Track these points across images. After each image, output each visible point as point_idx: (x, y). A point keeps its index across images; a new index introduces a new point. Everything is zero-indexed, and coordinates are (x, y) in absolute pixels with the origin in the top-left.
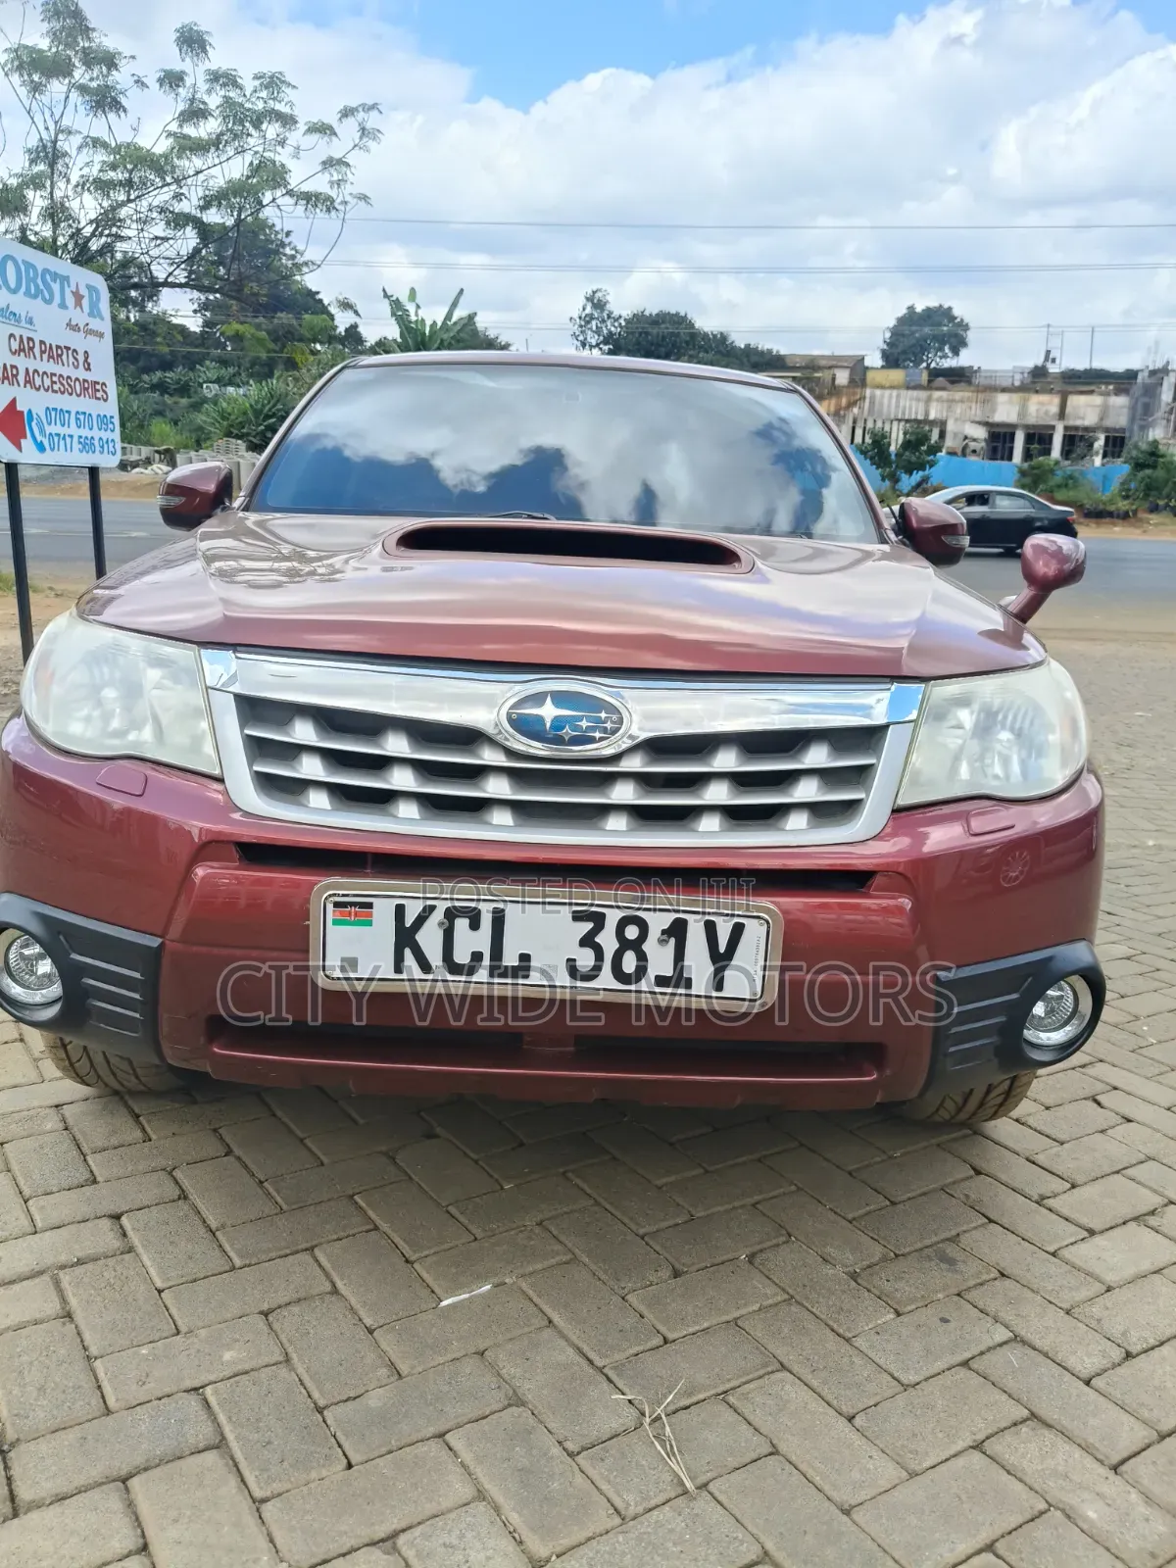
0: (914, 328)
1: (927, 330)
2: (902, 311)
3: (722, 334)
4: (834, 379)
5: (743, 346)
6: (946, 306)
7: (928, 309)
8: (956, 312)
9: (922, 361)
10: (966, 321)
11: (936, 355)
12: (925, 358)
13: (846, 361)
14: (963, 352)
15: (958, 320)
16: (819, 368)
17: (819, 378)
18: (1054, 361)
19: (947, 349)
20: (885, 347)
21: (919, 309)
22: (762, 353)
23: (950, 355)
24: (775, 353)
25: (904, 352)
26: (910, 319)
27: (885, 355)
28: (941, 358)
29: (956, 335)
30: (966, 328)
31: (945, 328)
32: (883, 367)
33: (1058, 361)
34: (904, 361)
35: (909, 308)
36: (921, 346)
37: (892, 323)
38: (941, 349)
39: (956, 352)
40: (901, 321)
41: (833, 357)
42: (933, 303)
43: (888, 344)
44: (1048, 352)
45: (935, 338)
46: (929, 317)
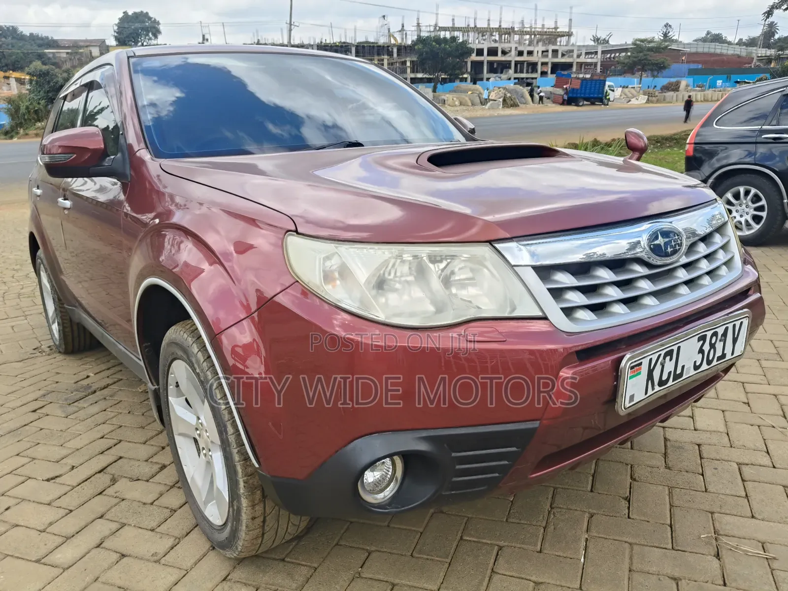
0: (130, 24)
1: (138, 25)
2: (121, 15)
3: (12, 27)
4: (91, 53)
5: (28, 35)
6: (145, 12)
7: (135, 13)
8: (151, 15)
9: (139, 42)
10: (157, 20)
11: (145, 38)
12: (140, 40)
13: (95, 43)
14: (160, 37)
15: (153, 19)
16: (81, 47)
17: (82, 53)
18: (207, 40)
19: (150, 35)
20: (116, 34)
21: (130, 13)
22: (42, 39)
23: (153, 38)
24: (50, 38)
25: (127, 37)
26: (126, 19)
27: (117, 39)
28: (149, 40)
29: (154, 27)
30: (158, 23)
31: (147, 24)
32: (117, 45)
33: (209, 40)
34: (129, 41)
35: (124, 13)
36: (137, 33)
37: (117, 21)
38: (148, 35)
39: (156, 37)
40: (122, 20)
41: (86, 41)
42: (138, 10)
43: (117, 33)
44: (204, 36)
45: (142, 29)
46: (137, 17)
